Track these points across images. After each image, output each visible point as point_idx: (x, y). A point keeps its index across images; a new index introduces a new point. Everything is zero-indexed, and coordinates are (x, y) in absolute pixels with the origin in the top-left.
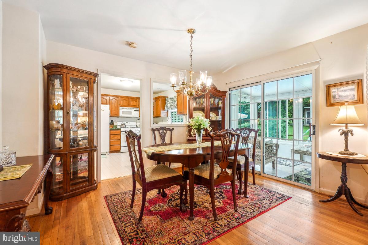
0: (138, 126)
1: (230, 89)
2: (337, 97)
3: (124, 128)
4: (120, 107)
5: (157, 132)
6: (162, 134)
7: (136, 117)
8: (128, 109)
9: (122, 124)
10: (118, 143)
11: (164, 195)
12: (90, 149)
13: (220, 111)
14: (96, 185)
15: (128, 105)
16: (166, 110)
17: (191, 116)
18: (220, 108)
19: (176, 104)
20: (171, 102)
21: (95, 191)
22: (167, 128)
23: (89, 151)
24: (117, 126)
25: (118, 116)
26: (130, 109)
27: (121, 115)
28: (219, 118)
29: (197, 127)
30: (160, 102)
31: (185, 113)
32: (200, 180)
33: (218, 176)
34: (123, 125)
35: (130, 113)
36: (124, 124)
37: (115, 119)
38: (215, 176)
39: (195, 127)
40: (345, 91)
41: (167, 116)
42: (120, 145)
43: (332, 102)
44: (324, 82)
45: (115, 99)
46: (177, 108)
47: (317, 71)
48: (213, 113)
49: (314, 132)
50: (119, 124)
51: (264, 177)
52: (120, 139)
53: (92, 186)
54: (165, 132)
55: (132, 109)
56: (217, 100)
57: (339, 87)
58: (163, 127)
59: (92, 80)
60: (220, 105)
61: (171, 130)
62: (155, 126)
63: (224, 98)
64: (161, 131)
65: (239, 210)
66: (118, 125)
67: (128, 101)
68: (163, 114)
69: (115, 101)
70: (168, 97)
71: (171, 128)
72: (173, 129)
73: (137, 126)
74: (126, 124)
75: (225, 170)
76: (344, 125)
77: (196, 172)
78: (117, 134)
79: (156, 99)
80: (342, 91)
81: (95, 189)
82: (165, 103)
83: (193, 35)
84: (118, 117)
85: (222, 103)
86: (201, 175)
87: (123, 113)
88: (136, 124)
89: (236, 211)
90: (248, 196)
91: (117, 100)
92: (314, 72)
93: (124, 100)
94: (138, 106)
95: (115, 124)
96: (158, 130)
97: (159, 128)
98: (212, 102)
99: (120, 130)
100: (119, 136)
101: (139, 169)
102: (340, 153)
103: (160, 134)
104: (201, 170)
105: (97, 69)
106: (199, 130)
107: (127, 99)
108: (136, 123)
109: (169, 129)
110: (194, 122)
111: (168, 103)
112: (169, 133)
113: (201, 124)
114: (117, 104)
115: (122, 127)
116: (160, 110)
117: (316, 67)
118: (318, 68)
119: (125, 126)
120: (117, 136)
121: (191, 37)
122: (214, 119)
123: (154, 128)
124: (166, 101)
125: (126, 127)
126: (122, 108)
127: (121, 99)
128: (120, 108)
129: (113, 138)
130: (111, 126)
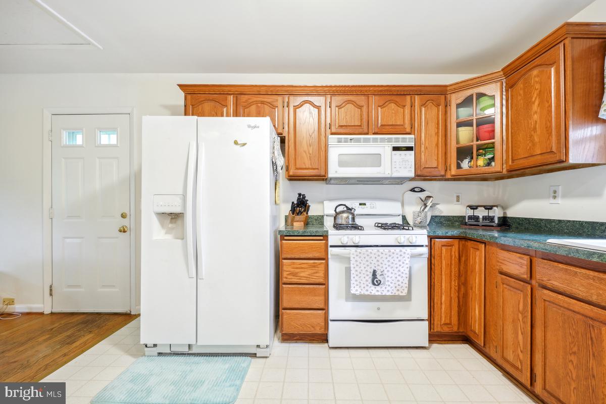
0: (410, 220)
4: (330, 137)
7: (400, 181)
8: (366, 140)
9: (339, 210)
10: (318, 302)
15: (364, 128)
24: (323, 216)
25: (322, 178)
26: (375, 140)
27: (334, 169)
34: (345, 215)
35: (376, 160)
36: (349, 210)
37: (310, 191)
42: (325, 309)
45: (310, 102)
50: (329, 208)
52: (325, 284)
55: (382, 140)
66: (326, 212)
67: (365, 109)
73: (404, 218)
74: (359, 210)
78: (310, 256)
87: (344, 160)
88: (400, 212)
91: (318, 108)
93: (349, 102)
94: (412, 127)
95: (314, 211)
99: (329, 237)
100: (322, 268)
107: (361, 100)
108: (403, 205)
114: (318, 122)
115: (339, 221)
119: (353, 219)
120: (311, 267)
125: (358, 221)
126: (339, 141)
127: (336, 100)
128: (332, 139)
129: (294, 274)
130: (297, 218)
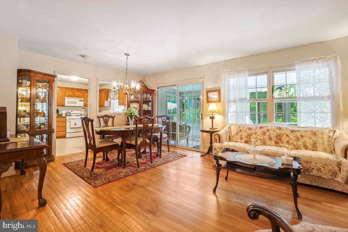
1: (158, 88)
2: (211, 98)
3: (69, 116)
4: (66, 97)
5: (101, 119)
6: (106, 120)
7: (80, 107)
8: (73, 99)
9: (67, 112)
11: (107, 160)
12: (49, 131)
13: (150, 103)
14: (53, 158)
15: (73, 96)
16: (109, 101)
17: (129, 106)
18: (150, 101)
19: (118, 96)
20: (114, 94)
21: (53, 162)
22: (110, 115)
23: (48, 133)
24: (62, 114)
26: (75, 99)
27: (66, 104)
28: (150, 109)
29: (130, 115)
30: (104, 94)
31: (125, 104)
32: (130, 146)
33: (141, 143)
35: (76, 103)
36: (69, 113)
37: (60, 108)
38: (139, 143)
39: (128, 115)
40: (214, 95)
41: (110, 106)
42: (65, 131)
43: (209, 101)
44: (206, 89)
45: (61, 90)
46: (119, 99)
47: (203, 82)
48: (146, 105)
49: (202, 117)
51: (177, 147)
52: (65, 126)
53: (51, 159)
54: (108, 118)
55: (77, 99)
56: (148, 95)
57: (212, 93)
58: (106, 115)
59: (52, 81)
60: (150, 99)
61: (113, 118)
62: (100, 114)
63: (153, 94)
64: (105, 118)
65: (154, 163)
66: (63, 113)
67: (73, 92)
68: (106, 104)
69: (61, 92)
70: (111, 90)
71: (113, 116)
72: (115, 116)
73: (81, 114)
75: (145, 139)
76: (212, 113)
77: (128, 142)
78: (62, 121)
79: (101, 91)
80: (213, 95)
81: (53, 160)
82: (108, 95)
83: (128, 56)
84: (63, 106)
85: (151, 98)
86: (131, 143)
87: (69, 102)
89: (152, 163)
90: (161, 157)
91: (63, 91)
92: (202, 83)
93: (70, 91)
94: (83, 96)
95: (60, 113)
96: (103, 117)
97: (103, 115)
98: (145, 97)
99: (66, 117)
100: (65, 123)
101: (91, 141)
102: (210, 129)
103: (104, 120)
104: (131, 141)
105: (55, 71)
106: (131, 117)
107: (73, 91)
108: (81, 112)
109: (111, 117)
110: (128, 111)
111: (112, 95)
112: (111, 119)
113: (132, 113)
114: (63, 94)
115: (67, 115)
116: (104, 100)
117: (202, 80)
118: (203, 80)
119: (70, 114)
120: (63, 123)
121: (127, 58)
122: (146, 109)
123: (99, 116)
124: (109, 93)
125: (72, 115)
126: (68, 98)
127: (67, 90)
129: (59, 125)
